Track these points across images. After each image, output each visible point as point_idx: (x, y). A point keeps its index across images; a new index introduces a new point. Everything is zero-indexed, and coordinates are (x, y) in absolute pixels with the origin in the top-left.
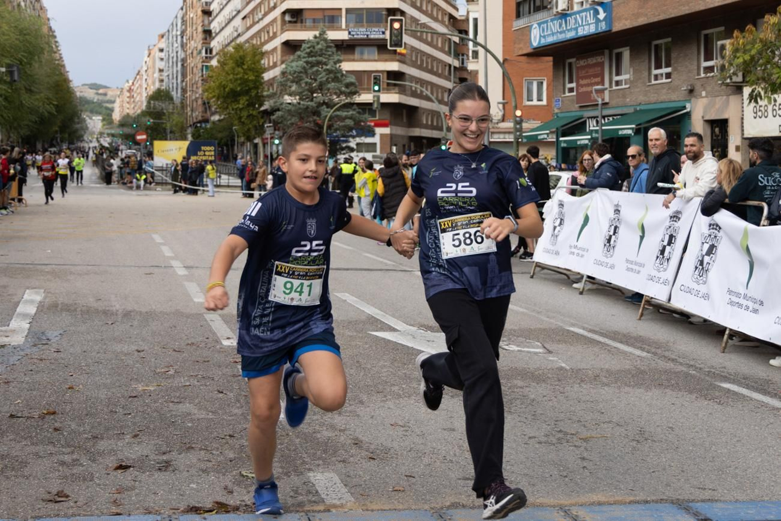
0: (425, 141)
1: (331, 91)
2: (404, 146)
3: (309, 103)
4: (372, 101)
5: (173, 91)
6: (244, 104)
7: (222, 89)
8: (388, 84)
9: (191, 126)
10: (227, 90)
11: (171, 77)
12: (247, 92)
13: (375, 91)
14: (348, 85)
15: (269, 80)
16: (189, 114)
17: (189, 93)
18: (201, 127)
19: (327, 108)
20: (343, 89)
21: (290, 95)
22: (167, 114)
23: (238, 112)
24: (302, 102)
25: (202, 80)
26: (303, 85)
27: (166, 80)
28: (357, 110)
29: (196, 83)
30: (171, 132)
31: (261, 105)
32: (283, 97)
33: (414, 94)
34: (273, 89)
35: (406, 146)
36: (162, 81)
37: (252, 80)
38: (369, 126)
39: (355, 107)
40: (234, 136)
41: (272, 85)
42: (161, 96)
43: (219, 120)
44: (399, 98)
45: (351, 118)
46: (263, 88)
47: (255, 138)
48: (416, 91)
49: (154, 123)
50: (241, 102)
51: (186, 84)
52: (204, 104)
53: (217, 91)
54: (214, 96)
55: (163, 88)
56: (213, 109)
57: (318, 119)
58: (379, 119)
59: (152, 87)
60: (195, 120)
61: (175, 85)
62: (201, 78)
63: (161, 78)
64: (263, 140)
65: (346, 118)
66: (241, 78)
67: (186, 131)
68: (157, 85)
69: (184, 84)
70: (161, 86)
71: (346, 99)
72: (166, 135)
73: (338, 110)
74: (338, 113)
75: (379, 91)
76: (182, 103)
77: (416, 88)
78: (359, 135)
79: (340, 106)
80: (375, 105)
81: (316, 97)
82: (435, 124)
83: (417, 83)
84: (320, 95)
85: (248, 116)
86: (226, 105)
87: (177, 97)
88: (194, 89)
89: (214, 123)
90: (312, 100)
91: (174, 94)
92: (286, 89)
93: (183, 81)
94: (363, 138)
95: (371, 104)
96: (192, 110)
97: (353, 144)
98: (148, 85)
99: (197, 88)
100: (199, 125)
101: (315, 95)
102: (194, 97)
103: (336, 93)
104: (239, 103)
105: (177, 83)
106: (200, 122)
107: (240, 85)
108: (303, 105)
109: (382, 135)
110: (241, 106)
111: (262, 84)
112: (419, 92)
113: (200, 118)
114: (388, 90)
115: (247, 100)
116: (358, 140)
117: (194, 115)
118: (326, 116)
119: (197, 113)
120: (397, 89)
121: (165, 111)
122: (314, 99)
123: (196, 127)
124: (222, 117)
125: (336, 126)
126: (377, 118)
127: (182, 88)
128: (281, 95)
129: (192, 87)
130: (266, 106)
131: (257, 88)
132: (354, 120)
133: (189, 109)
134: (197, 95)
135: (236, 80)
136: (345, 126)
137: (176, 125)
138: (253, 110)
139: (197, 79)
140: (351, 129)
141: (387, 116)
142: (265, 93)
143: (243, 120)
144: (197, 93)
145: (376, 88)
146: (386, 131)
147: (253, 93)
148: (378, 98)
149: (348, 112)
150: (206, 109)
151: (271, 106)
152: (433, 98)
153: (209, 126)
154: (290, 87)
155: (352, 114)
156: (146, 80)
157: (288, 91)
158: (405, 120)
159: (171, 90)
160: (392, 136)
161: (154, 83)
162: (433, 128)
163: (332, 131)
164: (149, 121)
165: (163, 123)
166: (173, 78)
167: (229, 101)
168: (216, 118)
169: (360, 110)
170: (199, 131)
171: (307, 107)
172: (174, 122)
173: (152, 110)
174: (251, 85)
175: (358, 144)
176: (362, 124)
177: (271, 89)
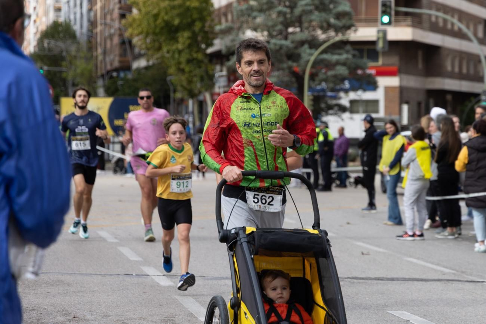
0: (449, 97)
1: (314, 23)
2: (419, 104)
3: (283, 42)
4: (374, 39)
5: (75, 23)
6: (184, 43)
7: (151, 20)
8: (397, 13)
9: (102, 76)
10: (159, 21)
11: (72, 3)
12: (190, 26)
13: (383, 24)
14: (339, 16)
15: (220, 9)
16: (100, 58)
17: (99, 28)
18: (118, 76)
19: (311, 47)
20: (332, 21)
21: (255, 29)
22: (68, 58)
23: (176, 56)
24: (273, 41)
25: (120, 8)
26: (274, 16)
27: (65, 8)
28: (353, 52)
29: (111, 12)
30: (74, 85)
31: (210, 44)
32: (244, 33)
33: (435, 28)
34: (227, 21)
35: (423, 105)
36: (58, 10)
37: (195, 8)
38: (370, 76)
39: (348, 47)
40: (169, 90)
41: (225, 15)
42: (59, 33)
43: (147, 68)
44: (413, 34)
45: (344, 64)
46: (212, 20)
47: (200, 92)
48: (437, 23)
49: (48, 71)
50: (181, 40)
51: (96, 15)
52: (123, 43)
53: (145, 24)
54: (141, 33)
55: (61, 20)
56: (137, 50)
57: (295, 64)
58: (383, 65)
59: (44, 19)
60: (109, 67)
61: (78, 16)
62: (117, 6)
63: (58, 5)
64: (212, 95)
65: (338, 63)
66: (180, 6)
67: (95, 82)
68: (52, 17)
69: (92, 14)
70: (58, 17)
71: (337, 35)
72: (66, 89)
73: (325, 51)
74: (325, 56)
75: (389, 23)
76: (89, 42)
77: (437, 17)
78: (354, 89)
79: (329, 47)
80: (380, 45)
81: (292, 33)
82: (464, 71)
83: (438, 10)
84: (298, 29)
85: (189, 61)
86: (157, 44)
87: (82, 34)
88: (108, 21)
89: (138, 70)
90: (286, 38)
91: (76, 28)
92: (247, 22)
93: (90, 10)
94: (360, 92)
95: (373, 43)
96: (105, 53)
97: (345, 101)
98: (37, 15)
99: (112, 20)
100: (115, 74)
101: (291, 30)
102: (107, 34)
103: (322, 28)
104: (177, 42)
105: (82, 14)
106: (117, 70)
107: (179, 15)
108: (275, 44)
109: (388, 89)
110: (180, 46)
111: (210, 14)
112: (441, 24)
113: (116, 64)
114: (396, 21)
115: (189, 38)
116: (353, 95)
117: (108, 59)
118: (308, 61)
119: (112, 57)
120: (409, 20)
121: (64, 54)
122: (290, 37)
123: (111, 77)
124: (151, 63)
125: (321, 76)
126: (380, 62)
127: (89, 20)
128: (240, 28)
129: (105, 19)
130: (218, 45)
131: (203, 19)
132: (349, 68)
133: (100, 50)
134: (112, 31)
135: (173, 8)
136: (335, 76)
137: (82, 74)
138: (197, 52)
139: (111, 7)
140: (342, 79)
141: (394, 61)
142: (218, 28)
143: (182, 66)
144: (111, 27)
145: (386, 19)
146: (394, 81)
147: (198, 26)
148: (385, 33)
149: (340, 54)
150: (125, 50)
151: (227, 47)
152: (470, 34)
153: (130, 76)
154: (255, 18)
155: (347, 59)
156: (35, 8)
157: (251, 25)
158: (420, 65)
159: (72, 23)
160: (402, 90)
161: (46, 13)
162: (461, 77)
163: (317, 82)
164: (41, 68)
165: (61, 72)
166: (75, 5)
167: (162, 39)
168: (142, 63)
169: (356, 53)
170: (115, 82)
171: (281, 47)
172: (79, 71)
173: (47, 52)
174: (195, 16)
175: (352, 102)
176: (360, 72)
177: (223, 20)
